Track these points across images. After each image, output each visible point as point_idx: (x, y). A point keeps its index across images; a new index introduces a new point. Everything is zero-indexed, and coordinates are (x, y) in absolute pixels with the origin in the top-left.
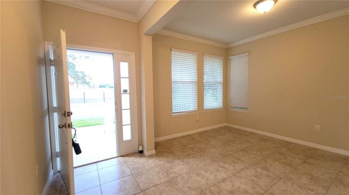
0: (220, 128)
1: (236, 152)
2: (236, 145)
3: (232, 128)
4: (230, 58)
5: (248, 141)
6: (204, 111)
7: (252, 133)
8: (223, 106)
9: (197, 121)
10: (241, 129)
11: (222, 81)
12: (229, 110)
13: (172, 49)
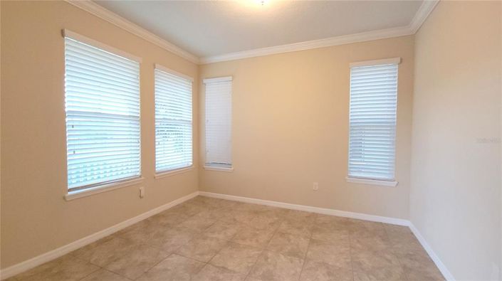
0: (188, 202)
1: (217, 252)
2: (216, 235)
3: (208, 198)
4: (205, 81)
5: (235, 220)
6: (156, 175)
7: (238, 203)
8: (193, 162)
9: (140, 196)
10: (222, 198)
11: (191, 120)
12: (204, 168)
13: (66, 32)
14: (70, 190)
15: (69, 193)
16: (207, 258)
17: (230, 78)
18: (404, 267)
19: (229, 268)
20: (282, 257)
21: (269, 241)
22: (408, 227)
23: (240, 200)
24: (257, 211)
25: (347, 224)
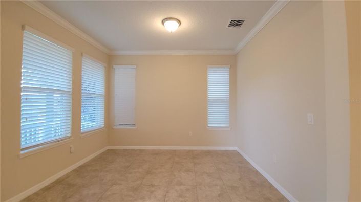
1: (143, 179)
2: (137, 170)
3: (116, 150)
5: (144, 160)
6: (81, 135)
7: (141, 151)
8: (105, 125)
9: (71, 152)
10: (127, 149)
11: (104, 94)
12: (112, 128)
13: (27, 27)
14: (23, 149)
15: (22, 152)
16: (139, 182)
17: (135, 67)
18: (239, 167)
19: (156, 184)
20: (183, 173)
21: (172, 168)
22: (236, 151)
23: (142, 149)
24: (156, 153)
25: (209, 153)
